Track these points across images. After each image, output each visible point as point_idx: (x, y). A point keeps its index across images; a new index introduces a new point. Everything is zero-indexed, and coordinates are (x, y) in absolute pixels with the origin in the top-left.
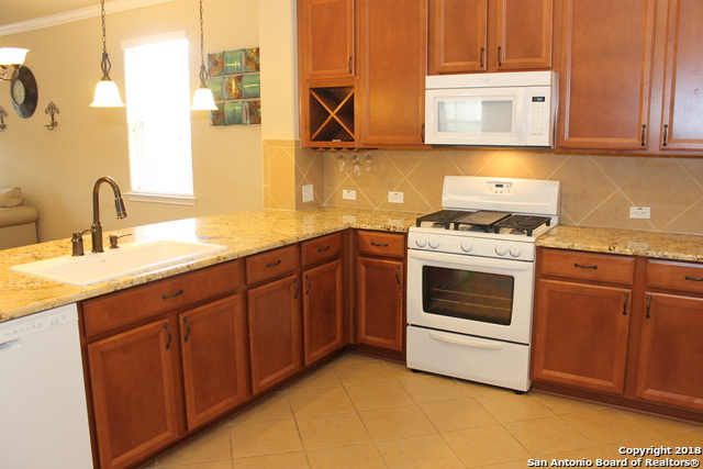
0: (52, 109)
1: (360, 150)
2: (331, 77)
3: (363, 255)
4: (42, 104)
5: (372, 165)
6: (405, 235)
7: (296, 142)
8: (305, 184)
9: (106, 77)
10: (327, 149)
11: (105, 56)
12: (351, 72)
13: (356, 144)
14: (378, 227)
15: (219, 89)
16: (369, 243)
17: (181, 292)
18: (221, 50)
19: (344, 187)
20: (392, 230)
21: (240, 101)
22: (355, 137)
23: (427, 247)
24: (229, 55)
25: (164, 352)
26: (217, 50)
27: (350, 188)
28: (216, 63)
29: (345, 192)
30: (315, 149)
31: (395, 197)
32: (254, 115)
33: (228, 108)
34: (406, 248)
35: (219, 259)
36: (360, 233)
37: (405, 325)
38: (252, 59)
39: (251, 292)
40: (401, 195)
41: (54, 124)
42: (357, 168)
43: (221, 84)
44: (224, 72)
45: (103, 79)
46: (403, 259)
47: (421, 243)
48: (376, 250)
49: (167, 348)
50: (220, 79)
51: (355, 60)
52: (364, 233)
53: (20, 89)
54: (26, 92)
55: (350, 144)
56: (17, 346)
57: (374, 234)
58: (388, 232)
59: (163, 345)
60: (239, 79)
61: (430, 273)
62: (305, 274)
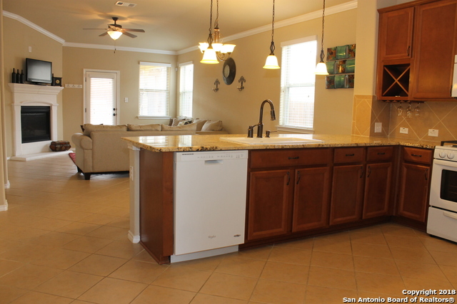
0: (242, 80)
1: (412, 102)
2: (396, 58)
3: (406, 161)
4: (237, 77)
5: (418, 112)
6: (433, 150)
7: (373, 97)
8: (377, 121)
9: (272, 53)
10: (391, 101)
11: (273, 43)
12: (408, 55)
13: (409, 98)
14: (416, 145)
15: (332, 68)
16: (410, 155)
17: (298, 158)
18: (335, 46)
19: (401, 126)
20: (425, 147)
21: (344, 75)
22: (409, 94)
23: (446, 158)
24: (339, 49)
25: (285, 186)
26: (332, 46)
27: (405, 126)
28: (331, 53)
29: (401, 128)
30: (384, 101)
31: (433, 133)
32: (351, 83)
33: (337, 79)
34: (433, 158)
35: (319, 145)
36: (406, 148)
37: (428, 206)
38: (351, 50)
39: (335, 167)
40: (437, 131)
41: (242, 88)
42: (409, 114)
43: (334, 65)
44: (336, 58)
45: (270, 54)
46: (430, 165)
47: (443, 155)
48: (414, 159)
49: (288, 184)
50: (333, 62)
51: (412, 48)
52: (408, 148)
53: (227, 70)
54: (230, 71)
55: (405, 98)
56: (222, 163)
57: (413, 149)
58: (422, 148)
59: (285, 183)
60: (344, 62)
61: (446, 174)
62: (368, 165)
